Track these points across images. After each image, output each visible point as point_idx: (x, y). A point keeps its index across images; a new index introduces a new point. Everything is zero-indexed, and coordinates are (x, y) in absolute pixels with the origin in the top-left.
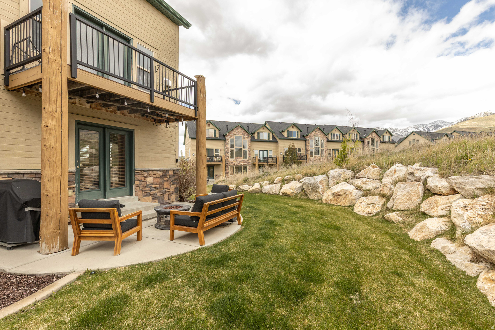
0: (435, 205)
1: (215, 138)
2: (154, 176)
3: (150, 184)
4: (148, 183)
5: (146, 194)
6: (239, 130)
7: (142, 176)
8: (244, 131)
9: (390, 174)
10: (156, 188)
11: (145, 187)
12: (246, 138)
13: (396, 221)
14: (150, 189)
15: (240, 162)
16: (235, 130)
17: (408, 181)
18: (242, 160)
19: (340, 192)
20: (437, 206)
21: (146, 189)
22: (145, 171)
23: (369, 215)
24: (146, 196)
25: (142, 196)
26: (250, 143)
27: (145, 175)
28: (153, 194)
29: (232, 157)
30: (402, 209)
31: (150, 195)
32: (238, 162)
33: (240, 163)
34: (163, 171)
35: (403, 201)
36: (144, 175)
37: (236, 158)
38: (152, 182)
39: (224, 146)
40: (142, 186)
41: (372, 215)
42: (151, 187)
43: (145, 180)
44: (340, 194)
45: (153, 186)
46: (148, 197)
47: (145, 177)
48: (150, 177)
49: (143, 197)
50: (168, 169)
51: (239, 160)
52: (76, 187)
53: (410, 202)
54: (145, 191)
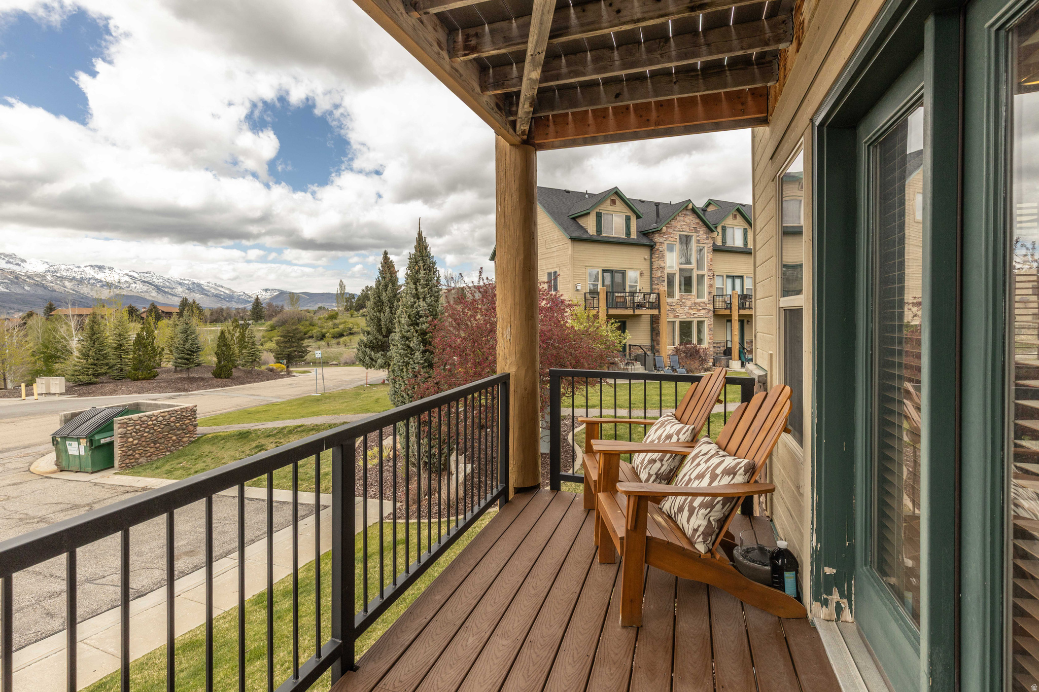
1: (628, 241)
6: (686, 219)
8: (698, 221)
12: (702, 241)
15: (690, 308)
16: (678, 218)
18: (695, 304)
26: (710, 256)
29: (671, 294)
32: (686, 309)
33: (691, 311)
37: (681, 299)
39: (648, 263)
51: (689, 303)
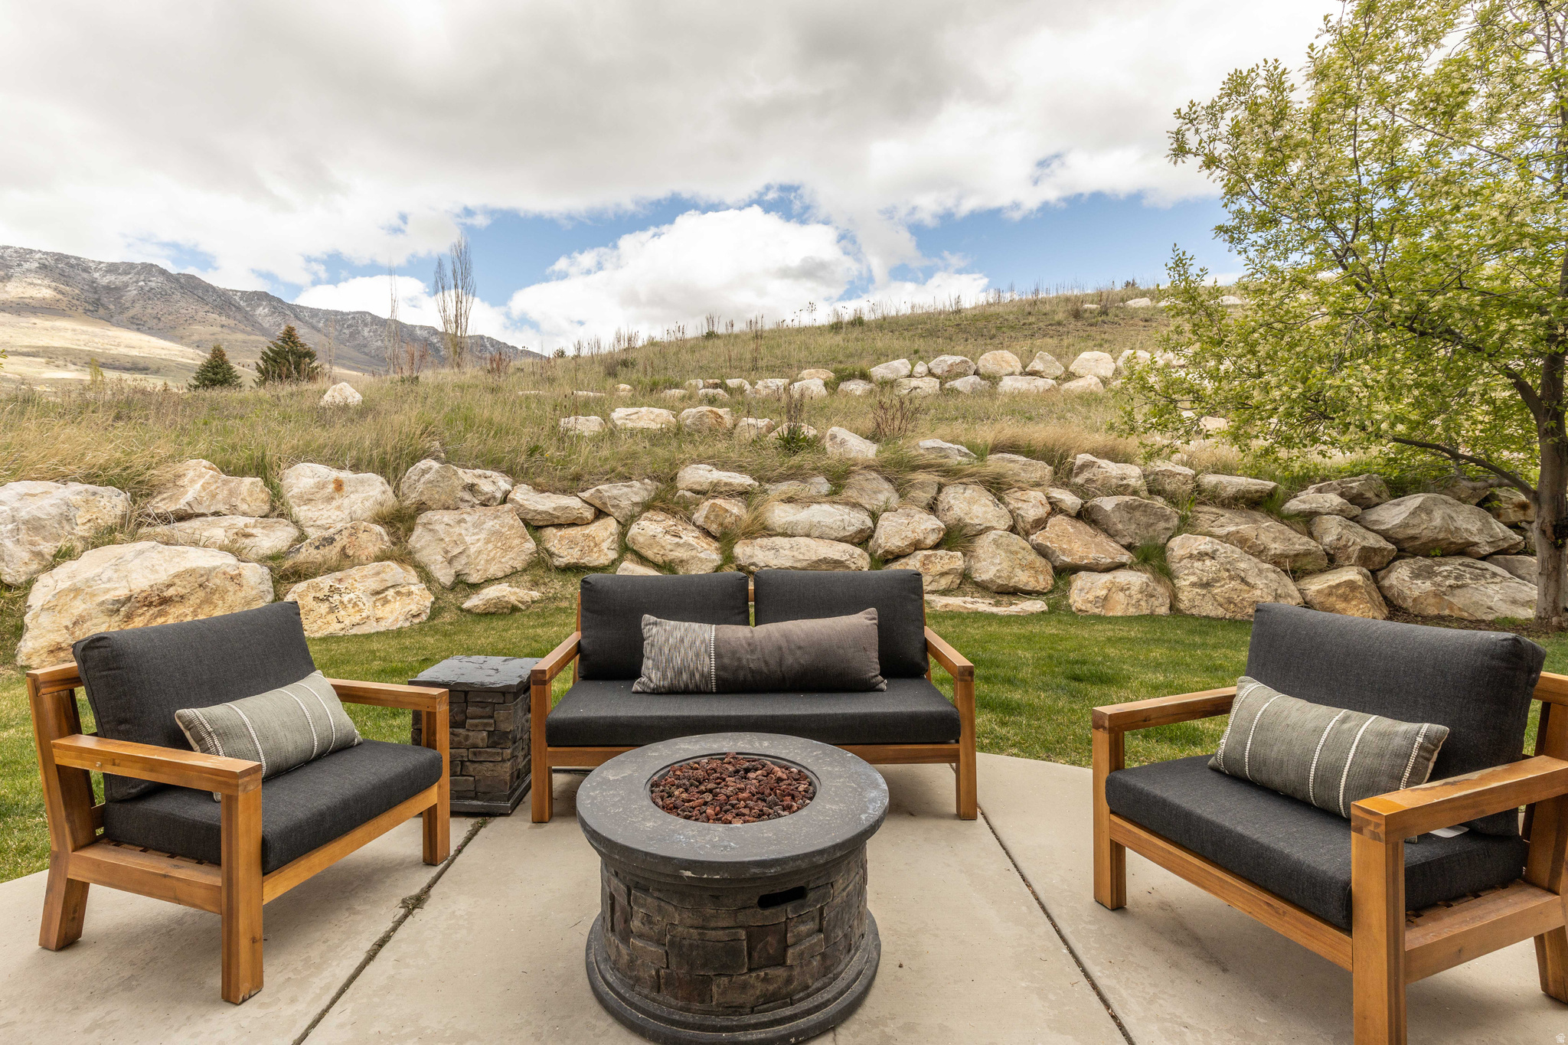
0: (592, 544)
9: (318, 496)
13: (522, 603)
17: (462, 505)
19: (169, 586)
20: (596, 545)
23: (417, 621)
30: (500, 574)
35: (492, 554)
41: (424, 617)
44: (171, 592)
53: (511, 555)
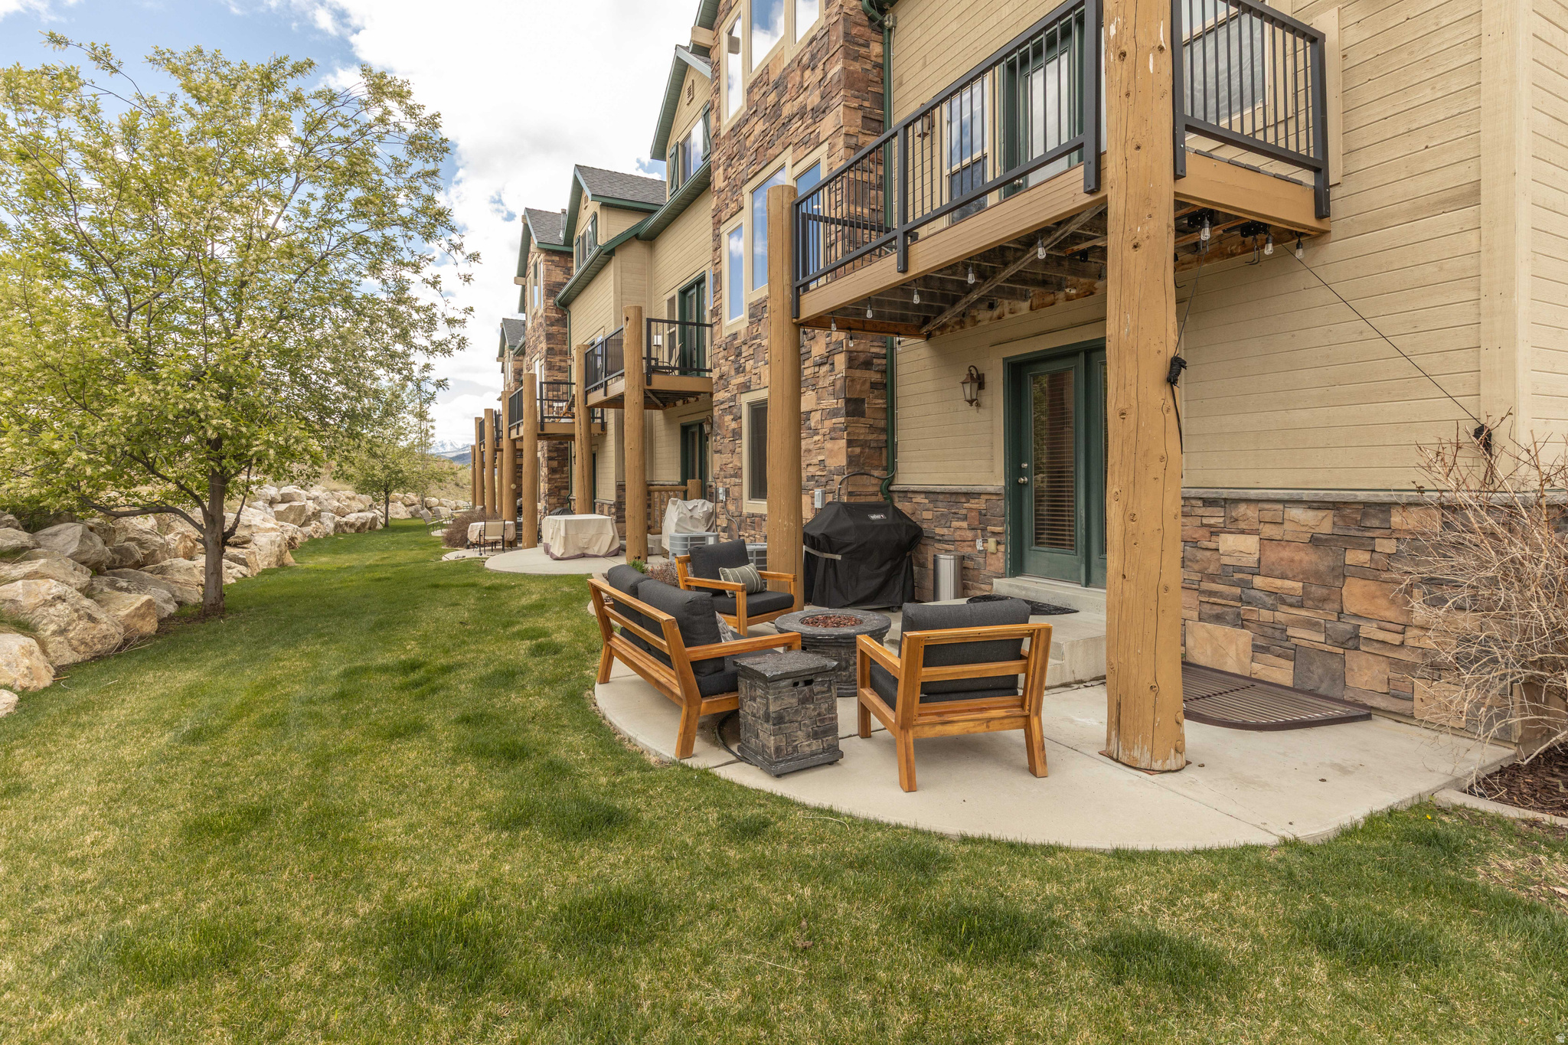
2: (1268, 531)
3: (1240, 569)
4: (1226, 560)
5: (1217, 610)
7: (1197, 522)
10: (1279, 599)
11: (1212, 578)
14: (1238, 591)
21: (1214, 587)
22: (1208, 502)
24: (1218, 619)
25: (1195, 615)
27: (1212, 521)
28: (1261, 624)
31: (1241, 623)
34: (1335, 506)
36: (1205, 521)
38: (1251, 561)
40: (1196, 567)
42: (1247, 585)
43: (1212, 545)
45: (1258, 581)
46: (1228, 629)
47: (1215, 532)
48: (1243, 532)
49: (1200, 620)
50: (1383, 497)
52: (1006, 531)
54: (1211, 593)
